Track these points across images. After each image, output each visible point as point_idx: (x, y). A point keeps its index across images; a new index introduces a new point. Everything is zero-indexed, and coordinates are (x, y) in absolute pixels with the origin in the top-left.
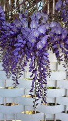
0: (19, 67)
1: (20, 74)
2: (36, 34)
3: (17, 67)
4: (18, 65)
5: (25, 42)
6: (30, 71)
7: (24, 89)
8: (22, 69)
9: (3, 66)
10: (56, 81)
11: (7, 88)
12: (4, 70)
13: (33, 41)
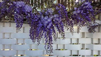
0: (40, 36)
1: (40, 39)
2: (47, 22)
3: (39, 36)
4: (39, 35)
5: (42, 25)
6: (45, 38)
7: (43, 50)
8: (41, 37)
9: (30, 35)
10: (64, 45)
11: (32, 50)
12: (31, 38)
13: (45, 25)
